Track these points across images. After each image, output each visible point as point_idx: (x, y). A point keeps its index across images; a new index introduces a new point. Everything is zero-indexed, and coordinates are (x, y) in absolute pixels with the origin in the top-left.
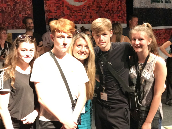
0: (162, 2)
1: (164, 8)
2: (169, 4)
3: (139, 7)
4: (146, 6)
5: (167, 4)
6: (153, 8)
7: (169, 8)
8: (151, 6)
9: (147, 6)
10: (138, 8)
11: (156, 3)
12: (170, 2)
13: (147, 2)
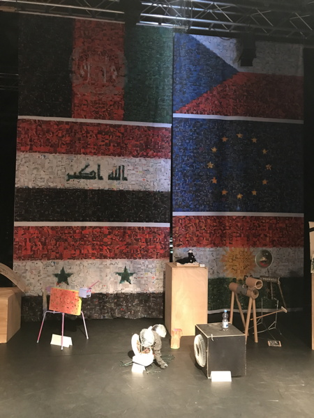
0: (101, 178)
1: (107, 189)
2: (121, 181)
3: (31, 187)
4: (52, 185)
5: (115, 182)
6: (74, 189)
7: (121, 189)
8: (67, 186)
9: (55, 184)
10: (28, 189)
11: (82, 180)
12: (125, 179)
13: (54, 178)
